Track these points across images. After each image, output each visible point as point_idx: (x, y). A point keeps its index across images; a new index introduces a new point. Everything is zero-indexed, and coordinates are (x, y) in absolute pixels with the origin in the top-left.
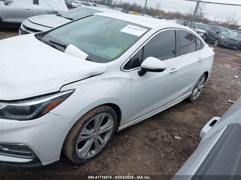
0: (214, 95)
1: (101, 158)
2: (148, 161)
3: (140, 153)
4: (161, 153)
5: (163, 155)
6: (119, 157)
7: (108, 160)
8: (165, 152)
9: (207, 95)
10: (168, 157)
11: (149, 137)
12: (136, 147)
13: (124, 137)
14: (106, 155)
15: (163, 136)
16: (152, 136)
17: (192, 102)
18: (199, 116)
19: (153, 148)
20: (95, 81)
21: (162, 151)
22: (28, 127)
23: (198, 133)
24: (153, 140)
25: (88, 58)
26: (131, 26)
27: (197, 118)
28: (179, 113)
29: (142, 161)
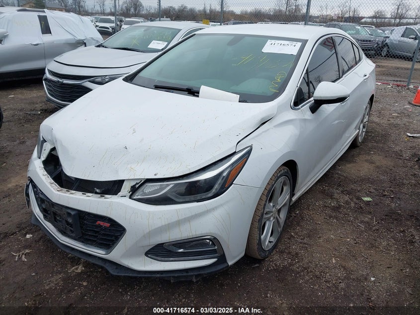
0: (382, 130)
1: (281, 247)
2: (348, 238)
3: (330, 230)
4: (359, 224)
5: (363, 227)
6: (305, 241)
7: (293, 247)
8: (362, 222)
9: (371, 132)
10: (371, 229)
11: (329, 207)
12: (320, 223)
13: (296, 214)
14: (286, 241)
15: (347, 201)
16: (333, 205)
17: (359, 147)
18: (378, 164)
19: (343, 220)
20: (268, 130)
21: (357, 221)
22: (214, 209)
23: (390, 187)
24: (337, 209)
25: (241, 99)
26: (273, 41)
27: (378, 167)
28: (348, 166)
29: (339, 240)
